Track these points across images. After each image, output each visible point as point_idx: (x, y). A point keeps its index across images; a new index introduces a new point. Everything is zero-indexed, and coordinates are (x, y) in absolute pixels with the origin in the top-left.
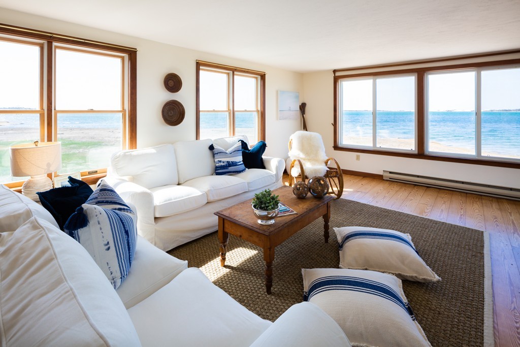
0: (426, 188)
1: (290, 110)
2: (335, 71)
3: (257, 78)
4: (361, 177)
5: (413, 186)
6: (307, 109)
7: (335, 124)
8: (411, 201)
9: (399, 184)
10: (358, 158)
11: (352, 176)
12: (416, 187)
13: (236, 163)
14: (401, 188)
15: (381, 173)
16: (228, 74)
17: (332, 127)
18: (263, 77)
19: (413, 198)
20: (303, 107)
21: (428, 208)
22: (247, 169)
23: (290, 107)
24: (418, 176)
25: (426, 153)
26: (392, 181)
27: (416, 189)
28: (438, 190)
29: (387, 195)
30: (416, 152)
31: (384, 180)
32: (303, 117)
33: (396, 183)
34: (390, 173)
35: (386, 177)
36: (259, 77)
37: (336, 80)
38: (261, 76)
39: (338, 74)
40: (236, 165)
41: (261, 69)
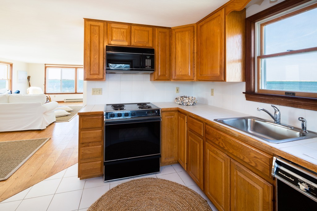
2: (45, 64)
3: (8, 65)
6: (30, 79)
7: (45, 85)
18: (11, 65)
20: (29, 78)
23: (23, 78)
32: (29, 82)
35: (65, 101)
36: (9, 65)
37: (46, 68)
38: (10, 65)
41: (11, 62)
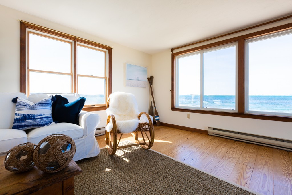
0: (246, 144)
1: (138, 79)
2: (172, 50)
3: (105, 52)
4: (191, 132)
5: (234, 141)
7: (172, 91)
8: (229, 160)
9: (221, 139)
10: (189, 117)
11: (184, 131)
12: (236, 142)
13: (34, 116)
14: (221, 143)
15: (206, 129)
16: (71, 43)
17: (171, 93)
18: (110, 50)
19: (231, 156)
20: (151, 80)
21: (247, 171)
22: (54, 123)
23: (138, 78)
24: (238, 133)
25: (246, 112)
26: (215, 136)
27: (236, 145)
28: (257, 147)
29: (206, 151)
30: (237, 112)
31: (209, 135)
33: (219, 138)
34: (214, 129)
35: (211, 132)
37: (173, 56)
38: (107, 49)
39: (175, 51)
40: (34, 119)
41: (107, 44)
